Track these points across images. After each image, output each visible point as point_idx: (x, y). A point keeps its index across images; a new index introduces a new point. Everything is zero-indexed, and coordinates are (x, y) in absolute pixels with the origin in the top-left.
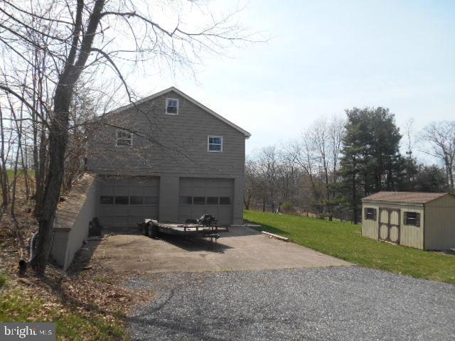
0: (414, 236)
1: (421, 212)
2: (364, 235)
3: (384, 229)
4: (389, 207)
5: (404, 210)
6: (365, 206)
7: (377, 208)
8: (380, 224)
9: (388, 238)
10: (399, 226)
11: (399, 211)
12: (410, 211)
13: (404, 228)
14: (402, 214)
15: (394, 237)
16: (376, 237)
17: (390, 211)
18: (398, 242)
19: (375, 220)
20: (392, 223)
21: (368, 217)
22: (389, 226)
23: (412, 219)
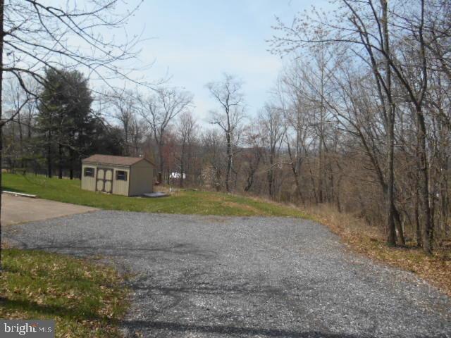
0: (122, 188)
1: (128, 171)
2: (83, 188)
3: (100, 183)
4: (105, 167)
5: (115, 169)
6: (84, 167)
7: (95, 167)
8: (97, 180)
9: (104, 190)
10: (112, 181)
11: (112, 170)
12: (120, 170)
13: (115, 182)
14: (115, 172)
15: (108, 188)
16: (93, 189)
17: (105, 170)
18: (111, 192)
19: (93, 176)
20: (107, 178)
21: (87, 174)
22: (105, 181)
23: (121, 176)
